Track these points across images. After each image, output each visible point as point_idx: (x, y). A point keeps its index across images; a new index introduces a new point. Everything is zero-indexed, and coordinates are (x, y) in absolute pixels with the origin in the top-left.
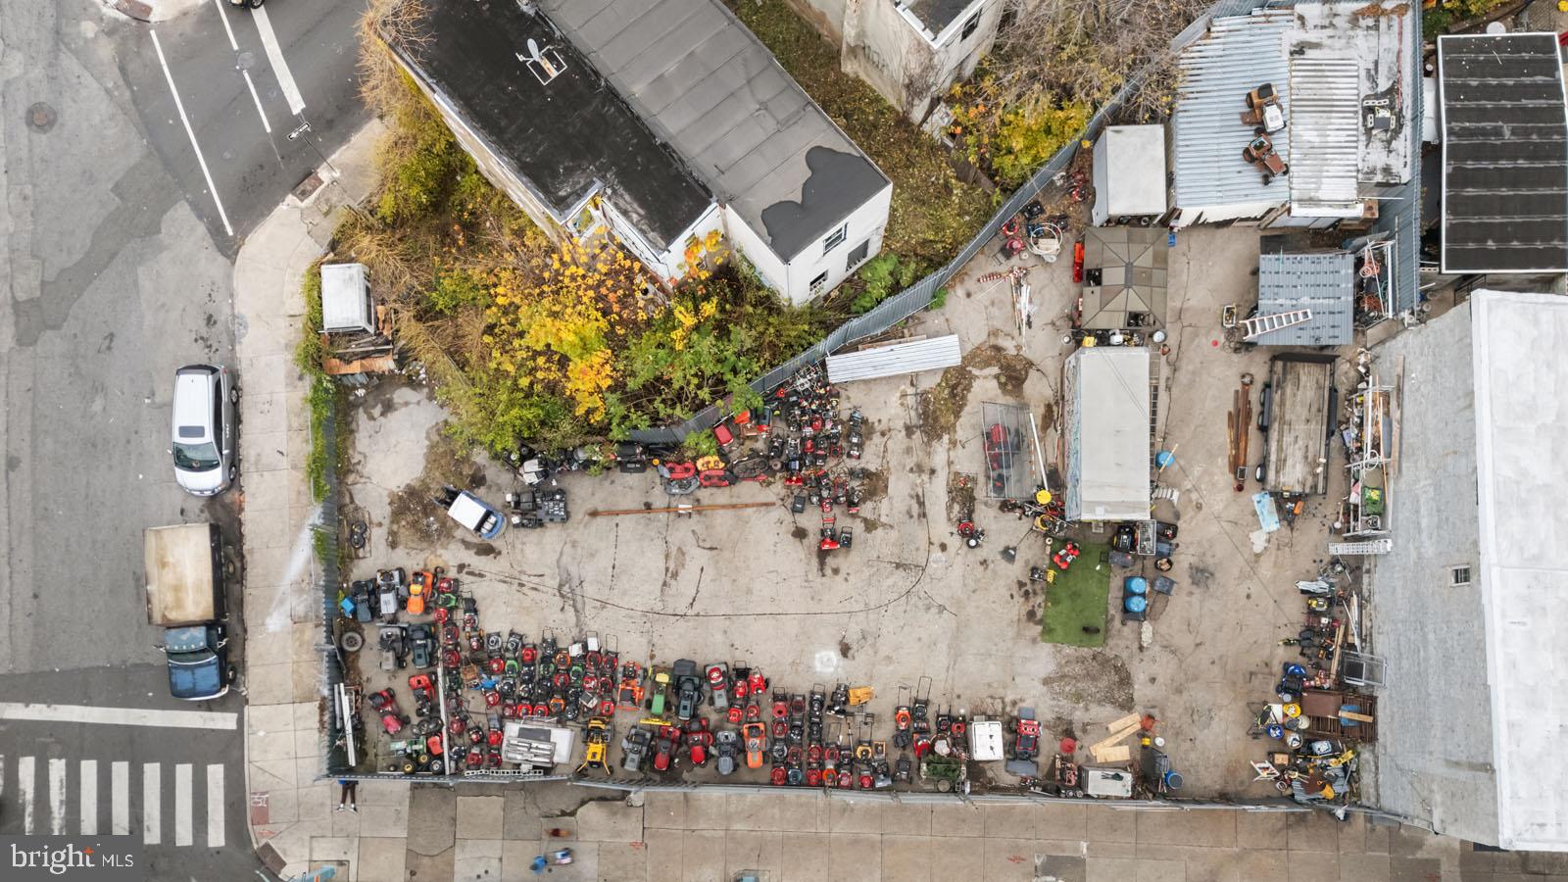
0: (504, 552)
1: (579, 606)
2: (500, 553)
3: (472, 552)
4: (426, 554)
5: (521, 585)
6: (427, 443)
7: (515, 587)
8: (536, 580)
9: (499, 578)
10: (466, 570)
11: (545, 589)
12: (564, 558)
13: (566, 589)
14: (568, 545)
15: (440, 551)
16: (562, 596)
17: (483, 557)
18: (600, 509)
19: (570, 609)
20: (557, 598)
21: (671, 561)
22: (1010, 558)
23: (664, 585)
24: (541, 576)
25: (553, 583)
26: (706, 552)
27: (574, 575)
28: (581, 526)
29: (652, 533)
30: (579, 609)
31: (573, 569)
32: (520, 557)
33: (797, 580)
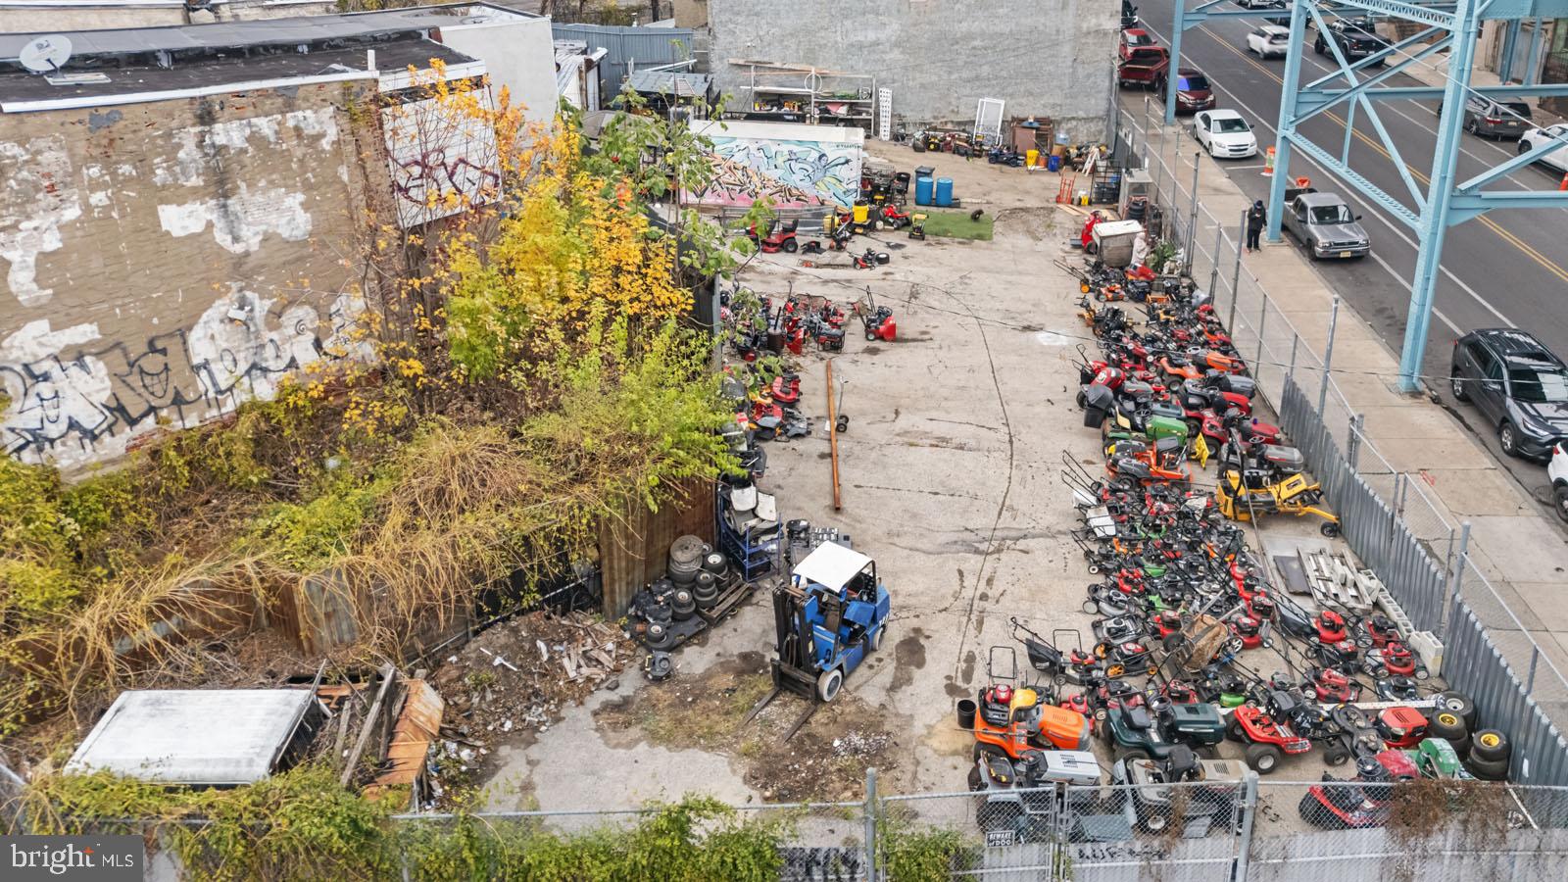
0: (915, 623)
2: (917, 631)
3: (917, 673)
4: (924, 752)
5: (984, 597)
6: (643, 747)
7: (988, 605)
8: (969, 581)
9: (972, 630)
10: (960, 683)
11: (988, 569)
12: (922, 546)
15: (918, 728)
16: (999, 550)
17: (928, 656)
19: (1022, 544)
20: (1003, 556)
21: (920, 442)
22: (898, 246)
23: (962, 448)
24: (961, 573)
25: (972, 562)
26: (901, 417)
27: (954, 537)
28: (858, 525)
29: (874, 455)
30: (1021, 534)
31: (943, 538)
32: (926, 599)
33: (941, 354)
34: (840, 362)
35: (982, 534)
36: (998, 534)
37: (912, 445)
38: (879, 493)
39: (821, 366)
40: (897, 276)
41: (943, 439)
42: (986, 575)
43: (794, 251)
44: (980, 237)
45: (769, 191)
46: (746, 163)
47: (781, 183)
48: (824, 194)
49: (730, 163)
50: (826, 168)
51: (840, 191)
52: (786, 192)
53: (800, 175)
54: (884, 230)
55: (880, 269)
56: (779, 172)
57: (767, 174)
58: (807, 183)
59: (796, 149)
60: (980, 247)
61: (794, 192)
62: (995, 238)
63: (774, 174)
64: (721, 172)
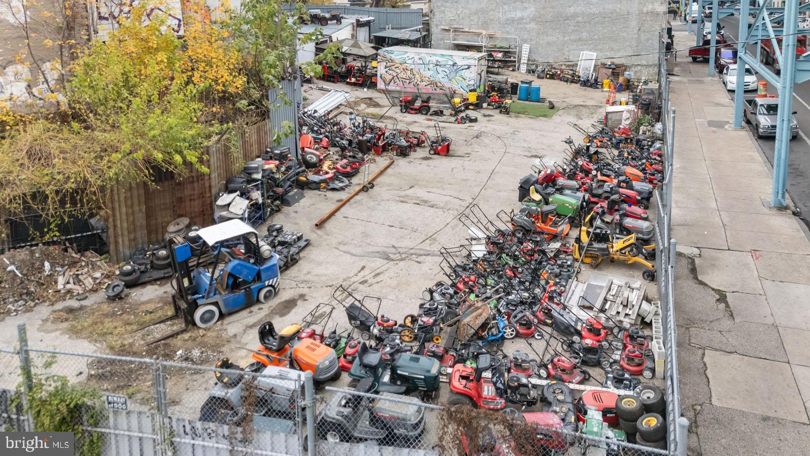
0: (305, 291)
1: (422, 252)
2: (303, 295)
3: (277, 320)
5: (365, 282)
7: (361, 287)
8: (366, 272)
11: (384, 268)
12: (354, 251)
13: (392, 256)
14: (341, 247)
16: (402, 260)
17: (294, 311)
18: (316, 222)
19: (420, 259)
20: (401, 264)
21: (409, 201)
22: (489, 116)
23: (433, 207)
24: (363, 268)
25: (379, 262)
26: (413, 189)
27: (381, 249)
28: (325, 236)
29: (372, 204)
30: (427, 253)
31: (371, 249)
32: (324, 278)
33: (466, 163)
34: (401, 162)
35: (400, 250)
36: (412, 251)
37: (402, 202)
38: (356, 222)
39: (388, 162)
40: (475, 128)
41: (425, 202)
42: (378, 271)
43: (426, 114)
44: (545, 116)
45: (424, 83)
46: (413, 67)
47: (432, 79)
48: (455, 87)
49: (404, 66)
50: (457, 71)
51: (465, 84)
52: (434, 84)
53: (442, 75)
54: (486, 108)
55: (468, 124)
56: (431, 73)
57: (424, 73)
58: (446, 80)
59: (440, 59)
60: (541, 120)
61: (439, 84)
62: (554, 117)
63: (428, 74)
64: (398, 71)
